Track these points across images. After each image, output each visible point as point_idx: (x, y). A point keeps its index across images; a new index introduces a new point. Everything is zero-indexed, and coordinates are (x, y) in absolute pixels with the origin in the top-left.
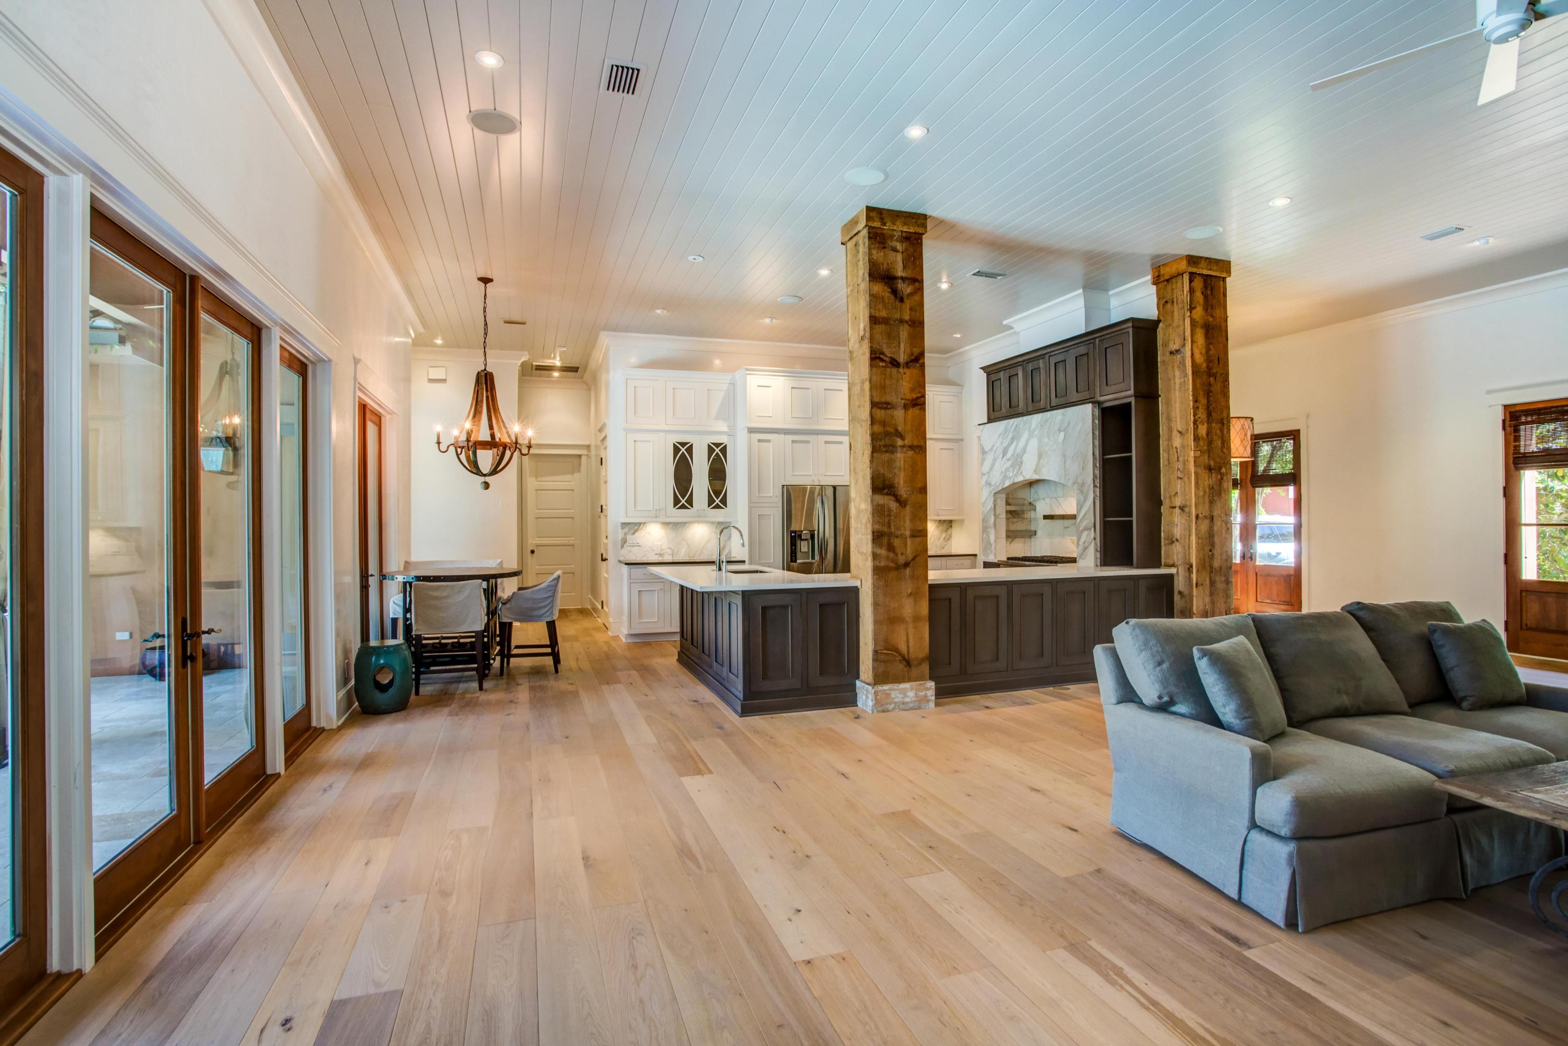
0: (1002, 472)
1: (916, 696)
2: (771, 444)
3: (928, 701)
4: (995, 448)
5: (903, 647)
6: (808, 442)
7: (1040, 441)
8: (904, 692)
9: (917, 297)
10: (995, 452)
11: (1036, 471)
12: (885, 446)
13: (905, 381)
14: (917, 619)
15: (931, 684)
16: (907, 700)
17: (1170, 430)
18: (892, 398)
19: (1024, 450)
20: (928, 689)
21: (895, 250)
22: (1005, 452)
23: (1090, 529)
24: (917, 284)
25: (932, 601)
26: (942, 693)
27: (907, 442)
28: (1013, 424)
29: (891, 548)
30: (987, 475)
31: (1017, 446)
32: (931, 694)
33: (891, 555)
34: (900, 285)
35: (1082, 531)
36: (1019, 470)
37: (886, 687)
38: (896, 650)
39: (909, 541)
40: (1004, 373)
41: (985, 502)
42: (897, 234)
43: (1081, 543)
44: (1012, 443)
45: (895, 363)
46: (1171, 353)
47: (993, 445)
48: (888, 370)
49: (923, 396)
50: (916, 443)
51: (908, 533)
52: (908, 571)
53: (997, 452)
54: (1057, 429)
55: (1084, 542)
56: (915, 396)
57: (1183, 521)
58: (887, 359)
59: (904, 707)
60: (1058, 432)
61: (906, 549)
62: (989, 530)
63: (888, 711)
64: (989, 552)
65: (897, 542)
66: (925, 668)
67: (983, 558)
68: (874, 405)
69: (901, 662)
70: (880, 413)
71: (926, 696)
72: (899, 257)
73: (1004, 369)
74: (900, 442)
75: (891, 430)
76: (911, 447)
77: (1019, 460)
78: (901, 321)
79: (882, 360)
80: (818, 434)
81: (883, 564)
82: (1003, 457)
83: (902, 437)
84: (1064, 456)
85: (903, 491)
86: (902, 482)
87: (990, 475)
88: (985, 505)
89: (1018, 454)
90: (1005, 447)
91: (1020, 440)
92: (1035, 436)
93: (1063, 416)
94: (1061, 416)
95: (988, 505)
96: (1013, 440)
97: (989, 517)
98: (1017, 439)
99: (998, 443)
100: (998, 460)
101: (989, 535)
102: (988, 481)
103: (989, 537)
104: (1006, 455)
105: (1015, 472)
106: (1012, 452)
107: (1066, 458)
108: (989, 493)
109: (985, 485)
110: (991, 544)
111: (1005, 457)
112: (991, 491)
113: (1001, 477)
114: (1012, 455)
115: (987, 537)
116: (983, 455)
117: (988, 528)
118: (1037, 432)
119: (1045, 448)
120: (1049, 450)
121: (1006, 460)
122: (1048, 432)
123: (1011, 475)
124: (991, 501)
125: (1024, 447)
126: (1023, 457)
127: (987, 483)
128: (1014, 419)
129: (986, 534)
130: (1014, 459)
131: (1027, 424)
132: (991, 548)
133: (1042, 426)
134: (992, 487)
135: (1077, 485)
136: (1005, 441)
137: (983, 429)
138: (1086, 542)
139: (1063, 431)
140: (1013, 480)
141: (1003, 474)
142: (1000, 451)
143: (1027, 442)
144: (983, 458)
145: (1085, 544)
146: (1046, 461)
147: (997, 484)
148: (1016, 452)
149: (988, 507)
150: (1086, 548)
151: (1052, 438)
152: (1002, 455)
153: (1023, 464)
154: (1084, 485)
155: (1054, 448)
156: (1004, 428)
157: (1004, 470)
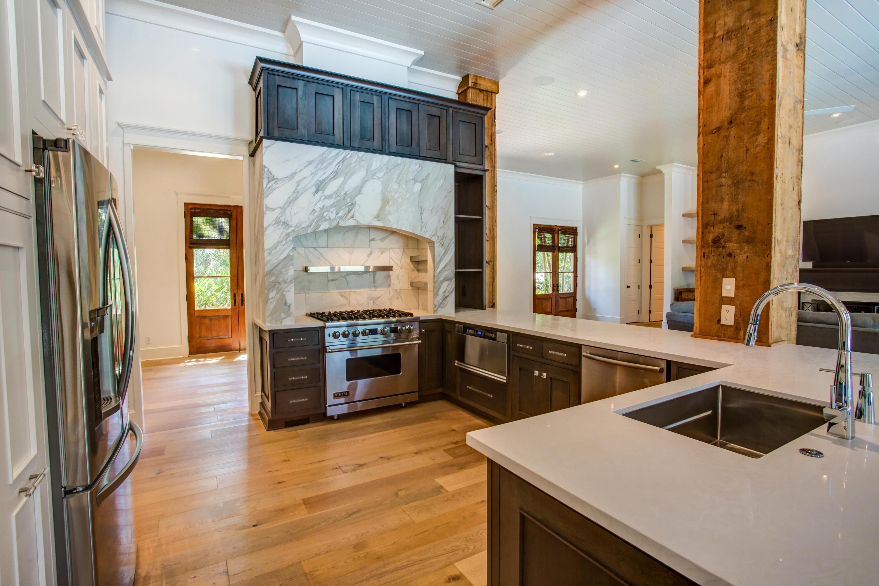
0: (314, 211)
4: (297, 178)
7: (385, 185)
10: (298, 183)
11: (378, 217)
19: (359, 190)
22: (320, 187)
23: (451, 280)
30: (278, 211)
31: (343, 184)
35: (442, 282)
36: (349, 212)
40: (305, 86)
41: (275, 247)
43: (441, 292)
44: (334, 178)
47: (295, 173)
53: (302, 185)
54: (412, 178)
55: (444, 292)
60: (412, 181)
62: (283, 285)
64: (283, 316)
73: (308, 80)
77: (348, 200)
82: (317, 192)
84: (421, 208)
87: (288, 212)
88: (274, 251)
89: (348, 193)
90: (321, 179)
91: (350, 177)
92: (378, 178)
93: (419, 167)
94: (417, 166)
95: (280, 252)
96: (336, 174)
97: (283, 268)
98: (346, 174)
99: (307, 172)
100: (304, 193)
101: (284, 293)
102: (282, 219)
103: (284, 295)
104: (324, 190)
105: (341, 214)
106: (336, 189)
107: (422, 210)
108: (282, 236)
109: (269, 225)
110: (288, 305)
111: (320, 193)
112: (289, 233)
113: (312, 217)
114: (336, 192)
115: (278, 295)
116: (269, 182)
117: (280, 283)
118: (380, 175)
119: (393, 194)
120: (399, 197)
121: (324, 197)
122: (398, 178)
123: (333, 216)
124: (289, 246)
125: (357, 186)
126: (357, 198)
127: (277, 222)
128: (341, 150)
129: (275, 292)
130: (338, 198)
131: (364, 162)
132: (289, 309)
133: (389, 170)
134: (291, 229)
135: (437, 237)
136: (321, 173)
137: (269, 146)
138: (447, 292)
139: (420, 182)
140: (337, 223)
141: (316, 214)
142: (308, 184)
143: (364, 182)
144: (268, 186)
145: (445, 294)
146: (395, 208)
147: (304, 226)
148: (343, 190)
149: (281, 254)
150: (446, 297)
151: (404, 186)
152: (314, 189)
153: (356, 206)
154: (444, 239)
155: (407, 196)
156: (320, 156)
157: (317, 208)
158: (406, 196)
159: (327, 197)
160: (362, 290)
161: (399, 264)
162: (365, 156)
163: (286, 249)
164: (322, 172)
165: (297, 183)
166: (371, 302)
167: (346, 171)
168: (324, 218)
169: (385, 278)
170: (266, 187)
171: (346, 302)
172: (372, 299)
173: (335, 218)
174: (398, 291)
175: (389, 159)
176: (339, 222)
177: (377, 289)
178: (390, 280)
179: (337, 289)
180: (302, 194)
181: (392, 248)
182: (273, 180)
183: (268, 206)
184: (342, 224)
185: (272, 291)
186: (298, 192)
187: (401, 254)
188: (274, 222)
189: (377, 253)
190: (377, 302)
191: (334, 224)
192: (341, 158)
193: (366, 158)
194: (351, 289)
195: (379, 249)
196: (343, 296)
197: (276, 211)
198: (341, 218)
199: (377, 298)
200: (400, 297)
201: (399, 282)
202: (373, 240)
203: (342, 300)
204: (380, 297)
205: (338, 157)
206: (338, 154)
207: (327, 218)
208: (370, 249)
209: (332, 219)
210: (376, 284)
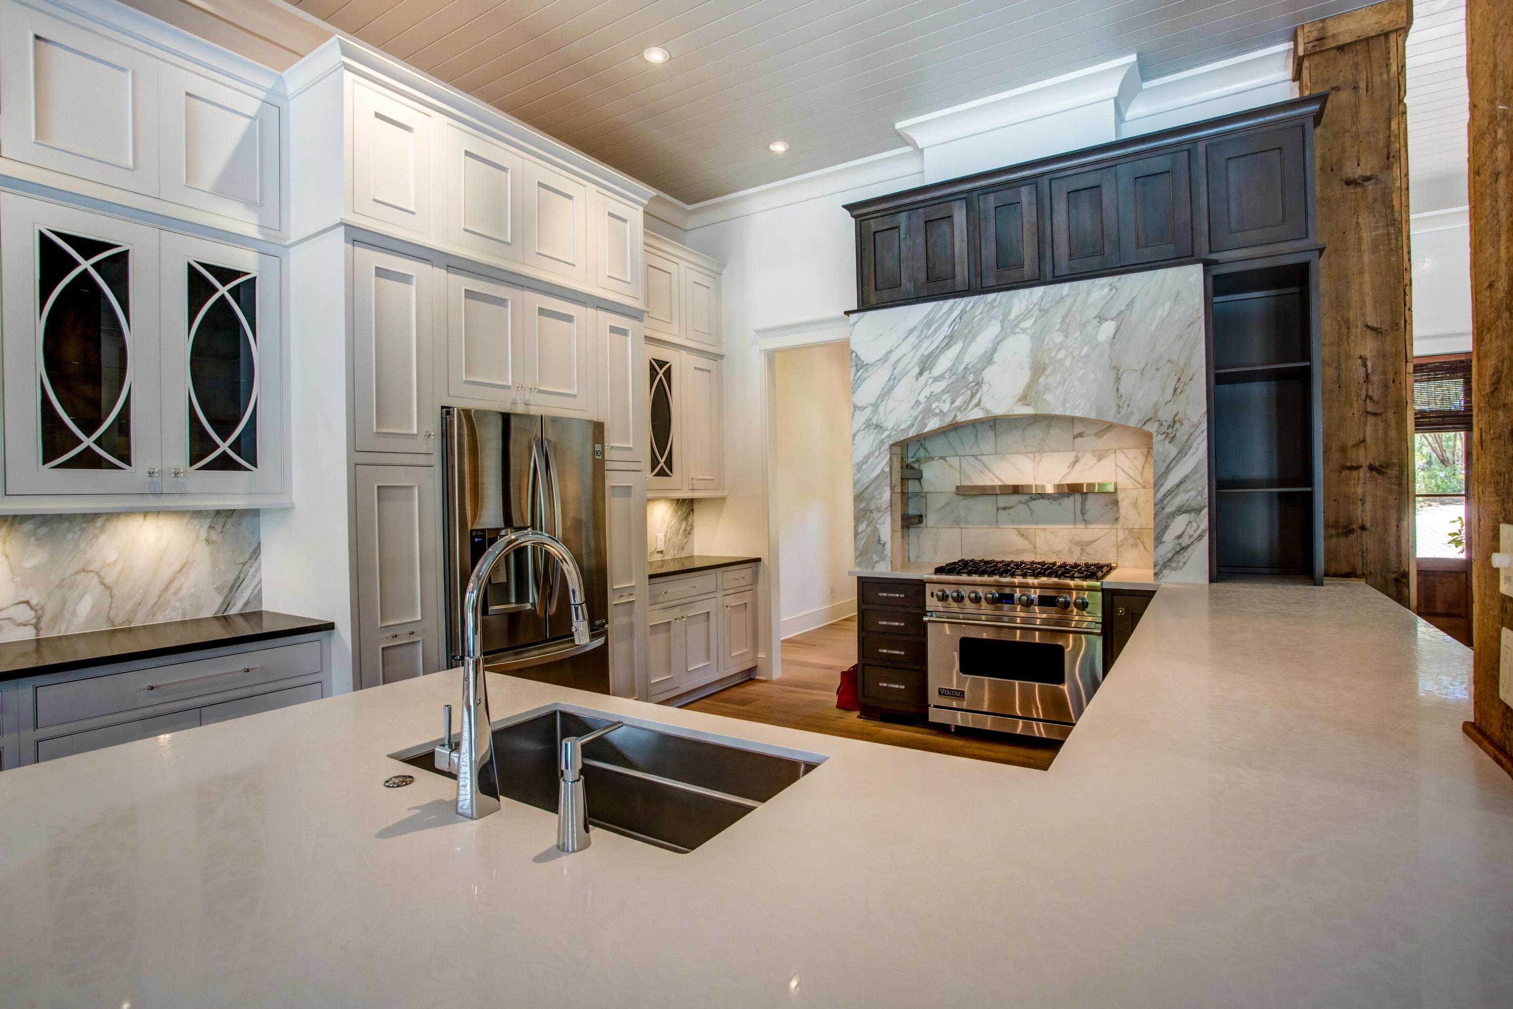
0: (918, 402)
2: (413, 288)
4: (894, 358)
6: (501, 302)
7: (1038, 340)
10: (894, 367)
11: (1024, 399)
17: (1345, 324)
19: (988, 359)
22: (925, 365)
23: (1198, 511)
28: (951, 309)
30: (870, 409)
31: (962, 353)
35: (1173, 515)
36: (973, 396)
40: (909, 218)
41: (864, 462)
43: (1169, 536)
44: (948, 346)
46: (1348, 183)
47: (890, 352)
53: (899, 368)
54: (1094, 315)
55: (1179, 537)
57: (1380, 493)
60: (1095, 322)
62: (876, 515)
64: (875, 558)
67: (857, 569)
73: (912, 208)
77: (971, 378)
80: (522, 287)
82: (921, 373)
84: (1117, 369)
87: (881, 409)
88: (864, 467)
89: (969, 366)
90: (926, 353)
91: (973, 339)
92: (1024, 330)
93: (1111, 290)
94: (1106, 290)
95: (873, 467)
96: (950, 340)
97: (876, 490)
98: (966, 337)
99: (906, 347)
100: (903, 380)
101: (877, 526)
102: (874, 421)
103: (878, 529)
104: (931, 370)
105: (959, 401)
106: (949, 364)
107: (1120, 373)
108: (875, 444)
109: (859, 431)
110: (883, 543)
111: (926, 374)
112: (883, 440)
113: (915, 413)
114: (950, 369)
115: (869, 529)
116: (858, 371)
117: (871, 511)
118: (1030, 322)
119: (1053, 353)
120: (1066, 357)
121: (932, 380)
122: (1063, 322)
123: (945, 407)
124: (883, 459)
125: (986, 352)
126: (985, 373)
127: (868, 425)
128: (957, 300)
129: (865, 523)
130: (954, 377)
131: (996, 309)
132: (884, 549)
133: (1043, 311)
134: (886, 433)
135: (1157, 424)
136: (926, 343)
137: (857, 322)
138: (1185, 537)
139: (1112, 319)
140: (953, 416)
141: (921, 407)
142: (909, 363)
143: (997, 344)
144: (856, 378)
145: (1181, 540)
146: (1058, 378)
147: (903, 427)
148: (961, 363)
149: (873, 471)
150: (1184, 549)
151: (1077, 334)
152: (917, 370)
153: (983, 386)
154: (1177, 425)
155: (1084, 352)
156: (925, 318)
157: (922, 399)
158: (1081, 352)
159: (936, 379)
160: (1058, 527)
161: (1139, 478)
162: (998, 299)
163: (880, 463)
164: (929, 341)
165: (893, 365)
166: (1077, 550)
167: (966, 331)
168: (932, 411)
169: (1106, 505)
170: (854, 379)
171: (1029, 546)
172: (1078, 543)
173: (949, 411)
174: (1135, 531)
175: (1044, 292)
176: (955, 416)
177: (1088, 526)
178: (1118, 510)
179: (1013, 522)
180: (900, 380)
181: (1121, 449)
182: (861, 368)
183: (857, 404)
184: (961, 418)
185: (862, 522)
186: (895, 378)
187: (1142, 459)
188: (864, 426)
189: (1088, 460)
190: (1089, 550)
191: (948, 420)
192: (957, 312)
193: (1000, 302)
194: (1037, 524)
195: (1094, 451)
196: (1022, 535)
197: (866, 410)
198: (959, 408)
199: (1089, 543)
200: (1139, 543)
201: (1139, 514)
202: (1080, 435)
203: (1020, 542)
204: (1094, 541)
205: (952, 312)
206: (952, 306)
207: (938, 411)
208: (1074, 454)
209: (945, 411)
210: (1087, 516)
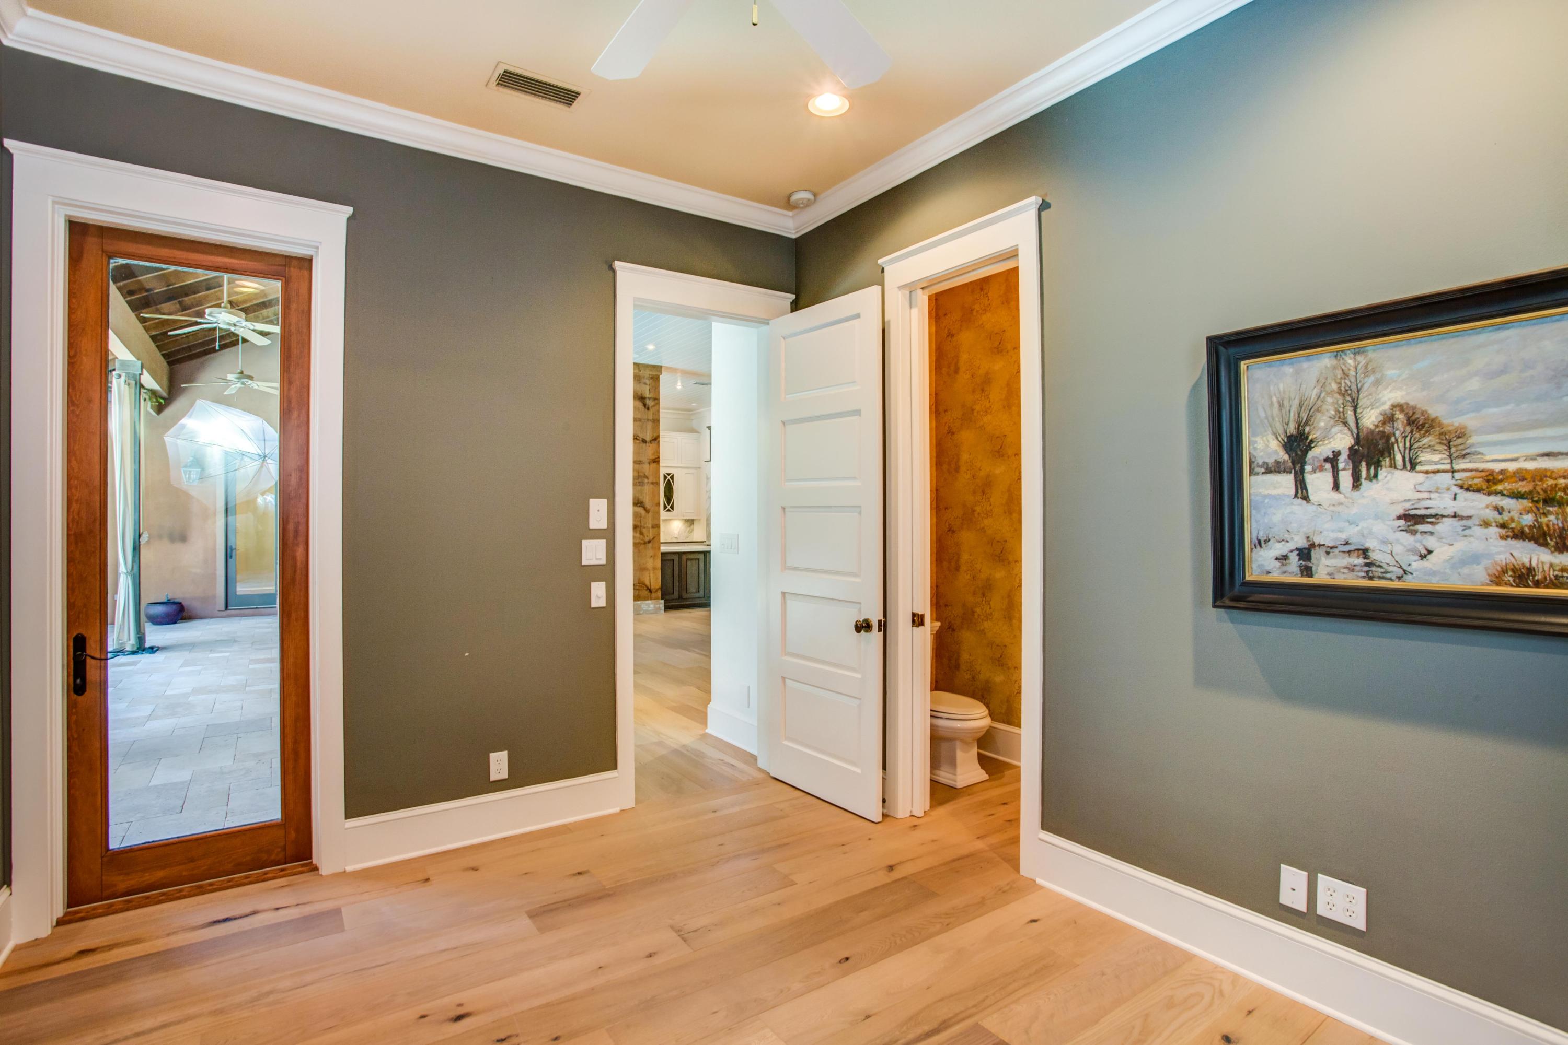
1: (655, 607)
3: (661, 610)
5: (648, 584)
8: (648, 605)
9: (656, 407)
12: (639, 482)
13: (649, 450)
14: (654, 569)
15: (663, 601)
16: (650, 609)
18: (644, 459)
20: (660, 604)
21: (645, 384)
24: (656, 401)
25: (662, 560)
26: (667, 608)
27: (650, 480)
29: (641, 533)
32: (662, 607)
33: (642, 536)
34: (648, 402)
37: (639, 602)
38: (644, 584)
39: (651, 530)
42: (647, 376)
45: (644, 441)
48: (641, 445)
49: (659, 457)
50: (654, 481)
51: (650, 526)
52: (650, 545)
56: (654, 458)
58: (641, 439)
59: (648, 612)
61: (649, 533)
63: (640, 614)
65: (644, 531)
66: (659, 593)
68: (634, 462)
69: (646, 590)
70: (637, 466)
71: (659, 607)
72: (647, 387)
74: (646, 481)
75: (642, 474)
76: (652, 483)
78: (648, 420)
79: (638, 440)
81: (637, 541)
83: (647, 478)
85: (648, 505)
86: (647, 501)
